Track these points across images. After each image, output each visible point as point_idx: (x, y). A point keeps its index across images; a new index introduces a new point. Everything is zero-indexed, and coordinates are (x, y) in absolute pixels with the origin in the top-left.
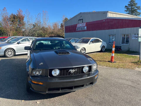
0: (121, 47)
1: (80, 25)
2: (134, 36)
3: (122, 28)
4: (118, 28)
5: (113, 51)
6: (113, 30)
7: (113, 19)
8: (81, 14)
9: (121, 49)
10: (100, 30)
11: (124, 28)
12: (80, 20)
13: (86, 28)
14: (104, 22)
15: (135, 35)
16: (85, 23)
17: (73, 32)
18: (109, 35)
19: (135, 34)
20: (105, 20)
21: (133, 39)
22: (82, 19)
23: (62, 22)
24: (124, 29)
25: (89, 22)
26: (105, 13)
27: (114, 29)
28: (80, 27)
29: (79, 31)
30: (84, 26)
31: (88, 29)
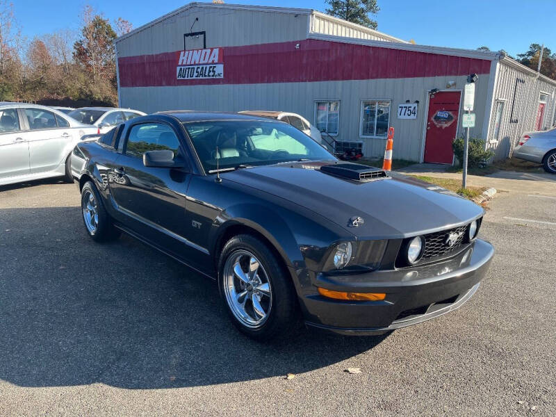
0: (360, 145)
1: (193, 57)
2: (404, 109)
3: (362, 78)
4: (349, 78)
5: (387, 160)
6: (331, 83)
7: (332, 43)
8: (196, 10)
9: (362, 155)
10: (281, 80)
11: (373, 78)
12: (192, 34)
13: (220, 69)
14: (296, 51)
15: (408, 105)
16: (216, 51)
17: (161, 85)
18: (319, 104)
19: (408, 101)
20: (300, 42)
21: (402, 117)
22: (204, 33)
23: (79, 37)
24: (373, 80)
25: (232, 45)
26: (302, 16)
27: (336, 79)
28: (195, 64)
29: (192, 82)
30: (213, 63)
31: (231, 77)
